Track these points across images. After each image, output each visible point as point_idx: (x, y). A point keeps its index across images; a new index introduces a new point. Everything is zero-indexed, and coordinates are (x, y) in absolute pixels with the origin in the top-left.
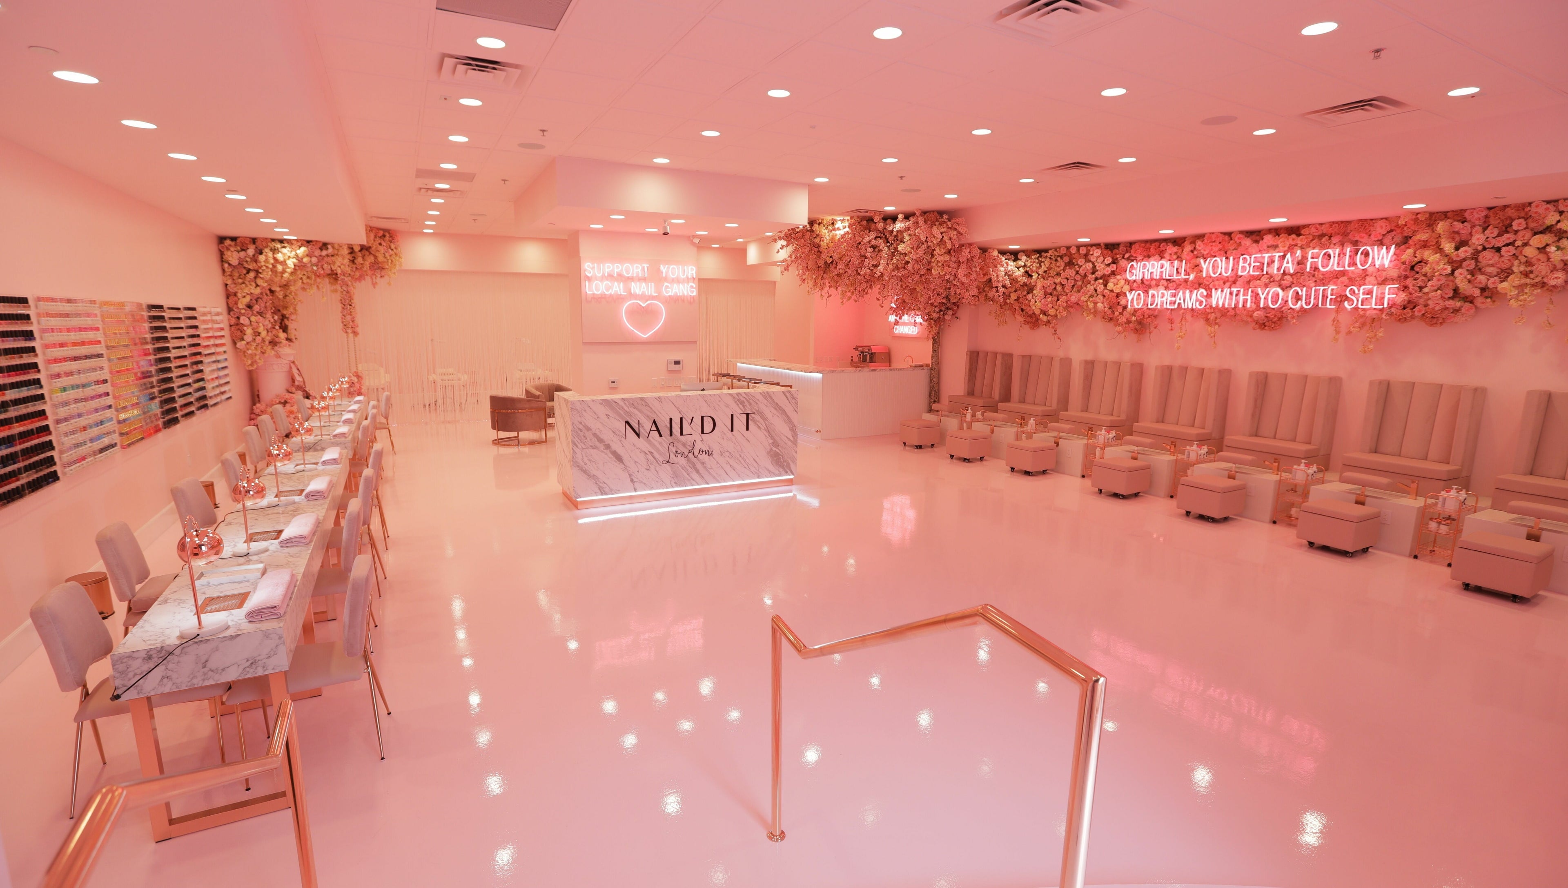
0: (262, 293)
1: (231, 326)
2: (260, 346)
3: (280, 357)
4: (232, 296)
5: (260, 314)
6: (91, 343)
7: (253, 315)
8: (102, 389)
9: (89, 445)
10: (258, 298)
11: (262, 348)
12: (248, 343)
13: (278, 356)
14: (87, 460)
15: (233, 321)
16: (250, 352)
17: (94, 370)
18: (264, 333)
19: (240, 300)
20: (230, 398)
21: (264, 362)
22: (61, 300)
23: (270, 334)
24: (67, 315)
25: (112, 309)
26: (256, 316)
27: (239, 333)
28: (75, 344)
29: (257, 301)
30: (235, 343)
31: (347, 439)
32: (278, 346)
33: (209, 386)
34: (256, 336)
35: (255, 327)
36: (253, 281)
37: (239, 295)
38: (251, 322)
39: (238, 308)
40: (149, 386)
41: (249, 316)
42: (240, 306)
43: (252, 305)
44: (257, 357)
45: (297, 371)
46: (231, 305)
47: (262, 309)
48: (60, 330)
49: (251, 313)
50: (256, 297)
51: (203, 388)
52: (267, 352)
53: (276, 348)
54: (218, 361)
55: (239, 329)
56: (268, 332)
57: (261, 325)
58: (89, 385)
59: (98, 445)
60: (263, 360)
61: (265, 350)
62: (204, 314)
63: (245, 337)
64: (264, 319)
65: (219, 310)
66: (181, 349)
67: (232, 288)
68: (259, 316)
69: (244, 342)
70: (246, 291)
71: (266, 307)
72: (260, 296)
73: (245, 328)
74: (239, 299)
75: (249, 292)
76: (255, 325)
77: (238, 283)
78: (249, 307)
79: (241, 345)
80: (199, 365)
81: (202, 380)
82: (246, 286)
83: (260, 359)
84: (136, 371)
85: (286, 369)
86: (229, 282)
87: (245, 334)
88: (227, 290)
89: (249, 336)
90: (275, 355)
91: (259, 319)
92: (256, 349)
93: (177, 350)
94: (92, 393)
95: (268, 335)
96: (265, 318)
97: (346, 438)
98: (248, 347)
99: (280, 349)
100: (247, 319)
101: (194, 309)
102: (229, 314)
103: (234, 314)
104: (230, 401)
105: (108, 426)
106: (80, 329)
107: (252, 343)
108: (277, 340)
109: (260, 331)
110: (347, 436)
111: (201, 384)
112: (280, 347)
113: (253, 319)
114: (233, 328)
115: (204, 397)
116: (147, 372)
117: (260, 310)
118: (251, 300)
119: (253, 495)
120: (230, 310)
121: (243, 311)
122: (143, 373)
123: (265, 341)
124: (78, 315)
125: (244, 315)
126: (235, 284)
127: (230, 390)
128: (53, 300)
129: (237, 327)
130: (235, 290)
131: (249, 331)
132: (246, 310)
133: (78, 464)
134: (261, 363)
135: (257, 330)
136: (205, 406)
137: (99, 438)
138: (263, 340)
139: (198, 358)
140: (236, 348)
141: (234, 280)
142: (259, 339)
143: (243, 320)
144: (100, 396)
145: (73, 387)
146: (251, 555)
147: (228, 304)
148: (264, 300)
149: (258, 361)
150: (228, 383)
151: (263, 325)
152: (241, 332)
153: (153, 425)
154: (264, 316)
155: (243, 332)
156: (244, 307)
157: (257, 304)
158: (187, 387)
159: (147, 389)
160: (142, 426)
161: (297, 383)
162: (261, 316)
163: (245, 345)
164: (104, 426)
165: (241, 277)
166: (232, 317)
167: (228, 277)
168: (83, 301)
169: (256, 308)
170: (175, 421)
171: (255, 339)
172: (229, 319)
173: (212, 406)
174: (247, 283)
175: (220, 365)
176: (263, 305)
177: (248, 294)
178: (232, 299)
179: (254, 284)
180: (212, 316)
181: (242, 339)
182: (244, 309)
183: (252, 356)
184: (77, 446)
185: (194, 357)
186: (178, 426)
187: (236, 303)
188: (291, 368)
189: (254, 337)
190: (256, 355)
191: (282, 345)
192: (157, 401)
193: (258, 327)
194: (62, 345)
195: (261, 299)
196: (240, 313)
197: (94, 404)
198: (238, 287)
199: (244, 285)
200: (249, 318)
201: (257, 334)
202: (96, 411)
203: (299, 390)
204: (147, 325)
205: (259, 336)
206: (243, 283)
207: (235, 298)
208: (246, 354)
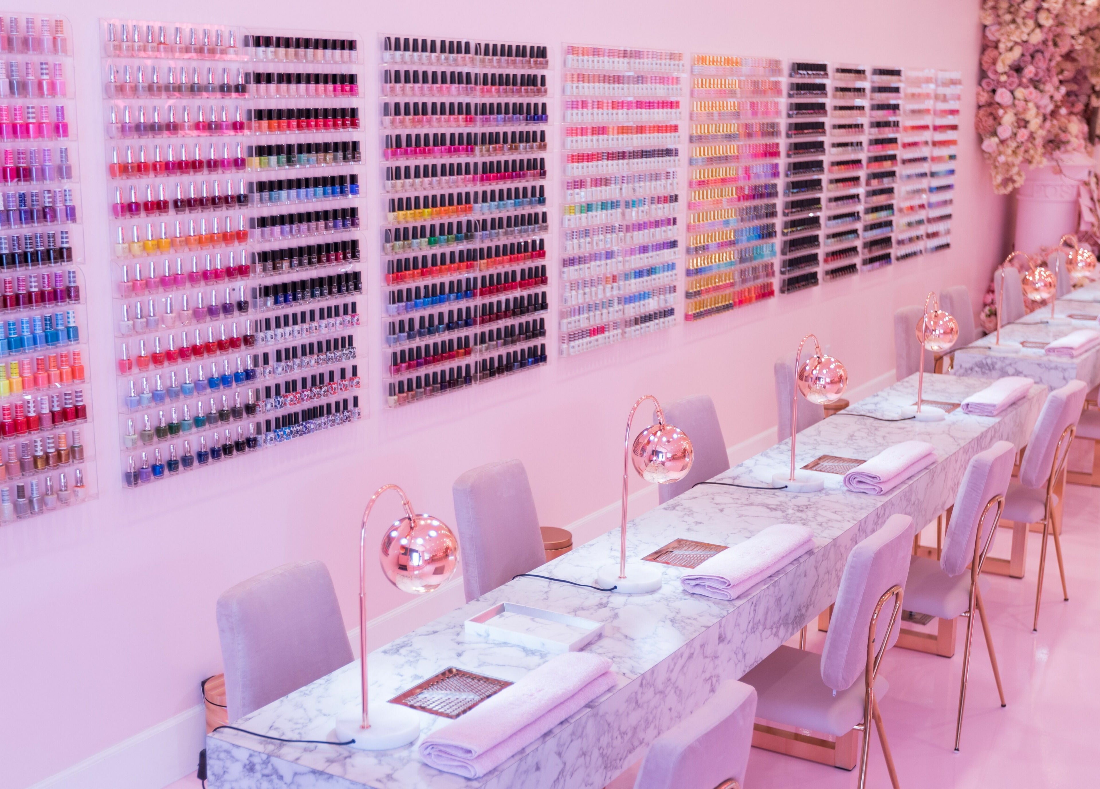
0: (1045, 42)
1: (979, 107)
2: (1022, 149)
3: (1061, 172)
4: (990, 50)
5: (1036, 83)
6: (659, 129)
7: (1020, 85)
8: (662, 211)
9: (616, 307)
10: (1038, 51)
11: (1026, 151)
12: (1002, 142)
13: (1059, 171)
14: (607, 334)
15: (984, 98)
16: (1002, 159)
17: (656, 177)
18: (1035, 123)
19: (1002, 57)
20: (948, 245)
21: (1027, 180)
22: (611, 53)
23: (1048, 124)
24: (617, 79)
25: (712, 69)
26: (1026, 87)
27: (990, 121)
28: (623, 130)
29: (1032, 57)
30: (980, 140)
31: (1076, 361)
32: (1063, 149)
33: (899, 220)
34: (1019, 127)
35: (1020, 109)
36: (1031, 18)
37: (1002, 46)
38: (1014, 98)
39: (996, 72)
40: (764, 211)
41: (1012, 88)
42: (1000, 67)
43: (1022, 65)
44: (1015, 170)
45: (1090, 204)
46: (985, 66)
47: (1041, 74)
48: (599, 105)
49: (1016, 80)
50: (1032, 49)
51: (889, 224)
52: (1035, 161)
53: (1057, 154)
54: (933, 175)
55: (991, 114)
56: (1045, 119)
57: (1031, 105)
58: (642, 202)
59: (633, 310)
60: (1024, 177)
61: (1033, 157)
62: (918, 82)
63: (1000, 130)
64: (1039, 94)
65: (955, 75)
66: (849, 148)
67: (992, 34)
68: (1032, 89)
69: (995, 140)
70: (1015, 38)
71: (1048, 70)
72: (1041, 47)
73: (1001, 112)
74: (1000, 54)
75: (1019, 40)
76: (1020, 104)
77: (1005, 22)
78: (1018, 69)
79: (990, 143)
80: (886, 180)
81: (889, 207)
82: (1018, 27)
83: (1019, 174)
84: (741, 183)
85: (1069, 196)
86: (989, 21)
87: (1000, 124)
88: (984, 36)
89: (1005, 131)
90: (1053, 167)
91: (1031, 93)
92: (1014, 152)
93: (840, 149)
94: (644, 218)
95: (1041, 127)
96: (1041, 91)
97: (1072, 357)
98: (1001, 148)
99: (1064, 157)
100: (1009, 94)
101: (896, 73)
102: (980, 84)
103: (988, 84)
104: (946, 252)
105: (661, 279)
106: (639, 105)
107: (1010, 142)
108: (1063, 137)
109: (1027, 119)
110: (1075, 353)
111: (882, 216)
112: (1066, 151)
113: (1020, 93)
114: (982, 112)
115: (887, 241)
116: (766, 186)
117: (1036, 74)
118: (1023, 55)
119: (663, 463)
120: (982, 75)
121: (1003, 78)
122: (756, 188)
123: (1034, 139)
124: (640, 79)
125: (1003, 85)
126: (1000, 24)
127: (948, 232)
128: (596, 52)
129: (989, 110)
130: (997, 35)
131: (1008, 119)
132: (1008, 76)
133: (588, 339)
134: (1020, 182)
135: (1022, 116)
136: (886, 258)
137: (642, 296)
138: (1032, 137)
139: (887, 166)
140: (983, 152)
141: (998, 16)
142: (1023, 134)
143: (1003, 96)
144: (657, 224)
145: (604, 206)
146: (620, 593)
147: (981, 64)
148: (1047, 55)
149: (1016, 178)
150: (949, 217)
151: (1038, 107)
152: (995, 119)
153: (760, 282)
154: (1041, 87)
155: (997, 120)
156: (1007, 69)
157: (1032, 63)
158: (848, 219)
159: (758, 217)
160: (732, 285)
161: (1083, 228)
162: (1036, 87)
163: (998, 145)
164: (653, 276)
165: (1012, 10)
166: (983, 90)
167: (990, 12)
168: (656, 55)
169: (1029, 71)
170: (811, 279)
171: (1015, 134)
172: (978, 94)
173: (898, 259)
174: (1019, 20)
175: (936, 183)
176: (1043, 65)
177: (1016, 43)
178: (991, 53)
179: (1031, 23)
180: (937, 85)
181: (994, 134)
182: (1005, 73)
183: (1008, 166)
184: (591, 307)
185: (877, 164)
186: (815, 291)
187: (994, 63)
188: (1079, 195)
189: (1015, 130)
190: (1013, 165)
191: (1069, 148)
192: (778, 241)
193: (1025, 110)
194: (601, 130)
195: (1042, 52)
196: (998, 82)
197: (641, 237)
198: (1002, 31)
199: (1012, 26)
200: (1012, 92)
201: (1022, 124)
202: (644, 249)
203: (1087, 241)
204: (783, 102)
205: (1025, 127)
206: (1014, 21)
207: (995, 52)
208: (997, 164)
